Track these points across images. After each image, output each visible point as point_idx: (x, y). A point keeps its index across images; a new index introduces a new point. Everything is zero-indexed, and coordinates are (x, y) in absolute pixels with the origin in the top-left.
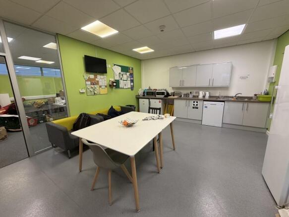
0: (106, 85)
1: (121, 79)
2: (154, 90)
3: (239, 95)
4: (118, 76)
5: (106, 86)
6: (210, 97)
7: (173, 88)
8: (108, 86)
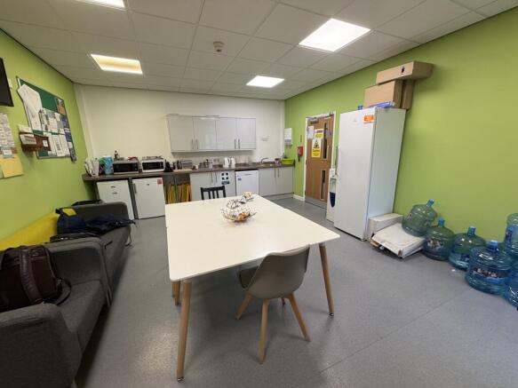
0: (13, 145)
1: (46, 129)
2: (131, 159)
3: (266, 161)
4: (37, 119)
5: (14, 151)
6: (237, 165)
7: (174, 154)
8: (19, 149)
